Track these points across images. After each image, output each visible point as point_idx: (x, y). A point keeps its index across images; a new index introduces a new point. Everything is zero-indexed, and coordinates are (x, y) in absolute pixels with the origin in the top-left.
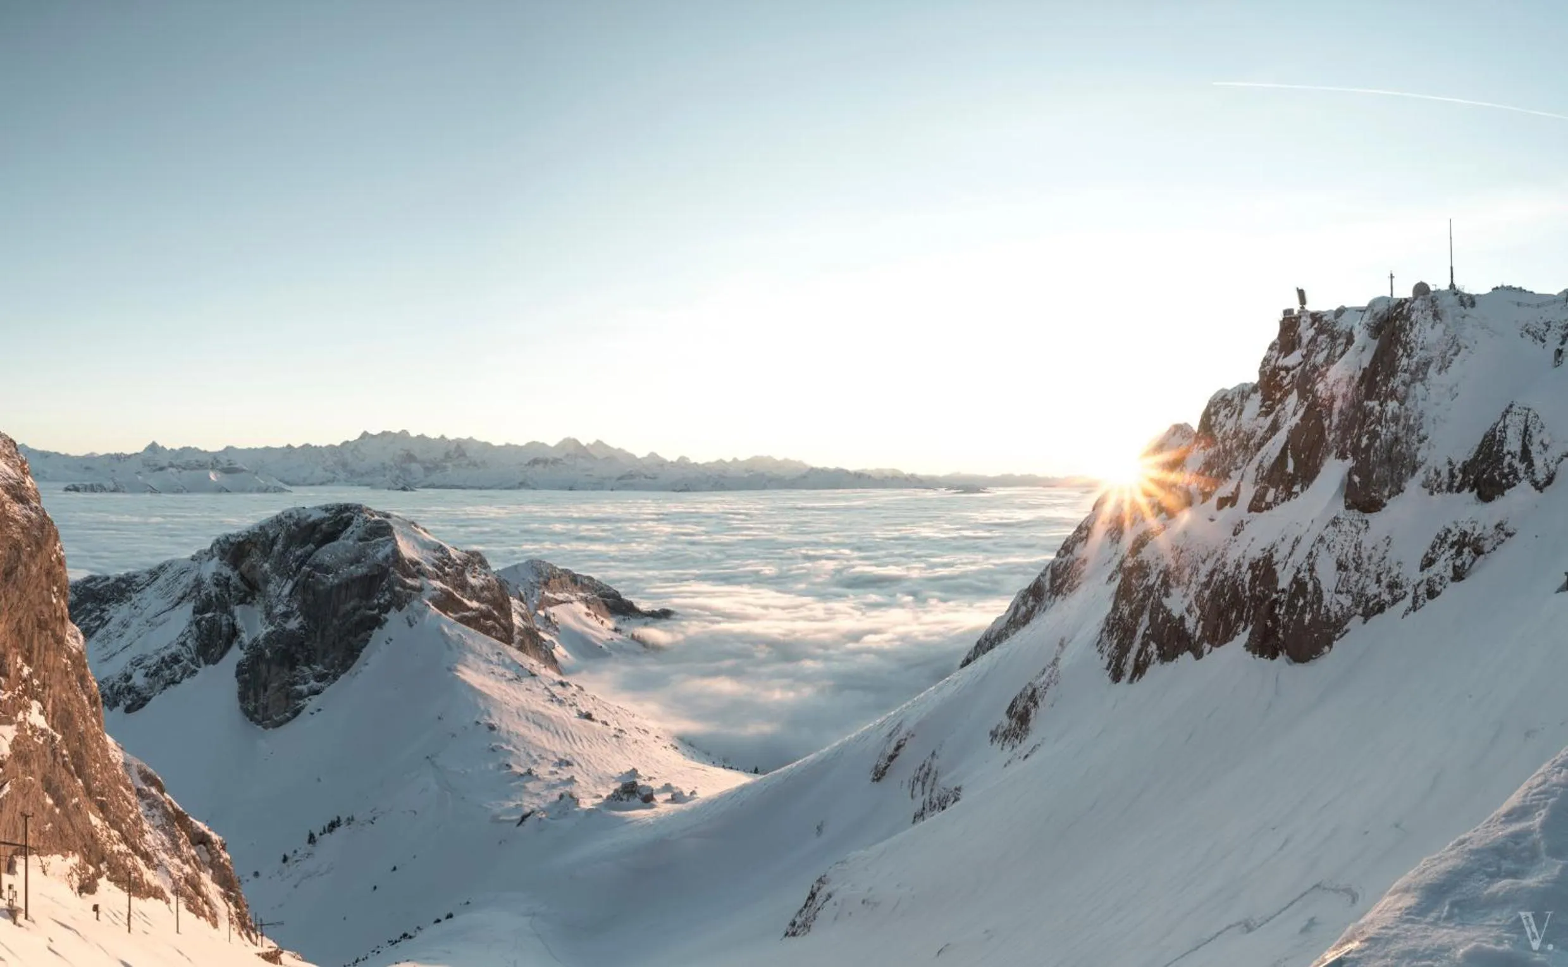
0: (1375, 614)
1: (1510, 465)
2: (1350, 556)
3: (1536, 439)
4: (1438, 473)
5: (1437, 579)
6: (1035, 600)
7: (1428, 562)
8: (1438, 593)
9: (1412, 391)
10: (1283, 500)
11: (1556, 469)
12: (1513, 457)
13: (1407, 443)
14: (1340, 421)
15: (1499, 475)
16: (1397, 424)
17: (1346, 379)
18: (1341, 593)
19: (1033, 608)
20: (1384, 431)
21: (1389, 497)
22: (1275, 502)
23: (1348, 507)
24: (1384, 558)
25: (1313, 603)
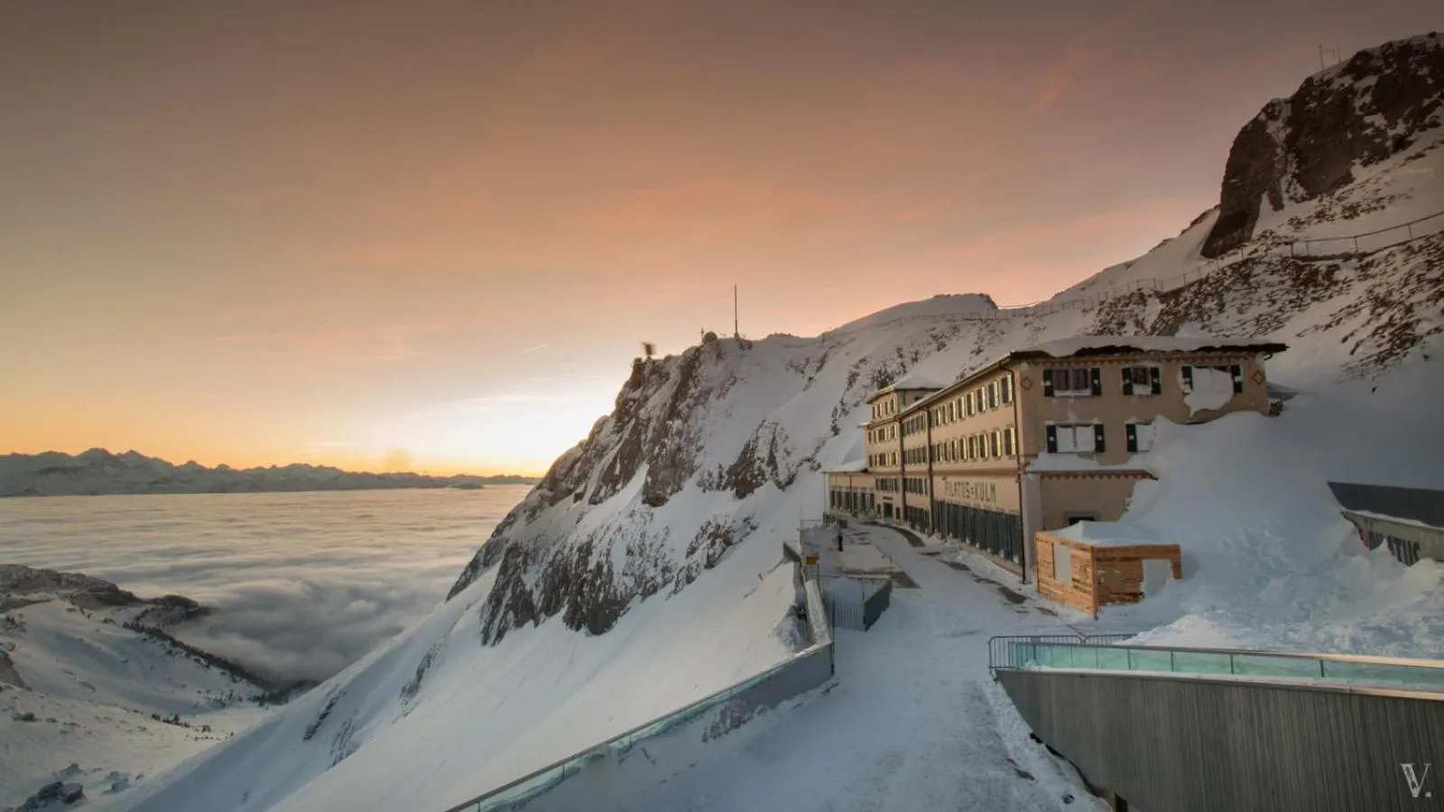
0: (650, 594)
1: (759, 468)
2: (637, 542)
3: (781, 448)
4: (710, 475)
5: (694, 566)
6: (472, 571)
7: (692, 551)
8: (694, 579)
9: (694, 412)
10: (610, 496)
11: (797, 470)
12: (762, 462)
13: (687, 451)
14: (653, 436)
15: (751, 476)
16: (680, 437)
17: (661, 406)
18: (626, 575)
19: (471, 576)
20: (670, 442)
21: (671, 494)
22: (606, 497)
23: (644, 502)
24: (662, 546)
25: (606, 583)
